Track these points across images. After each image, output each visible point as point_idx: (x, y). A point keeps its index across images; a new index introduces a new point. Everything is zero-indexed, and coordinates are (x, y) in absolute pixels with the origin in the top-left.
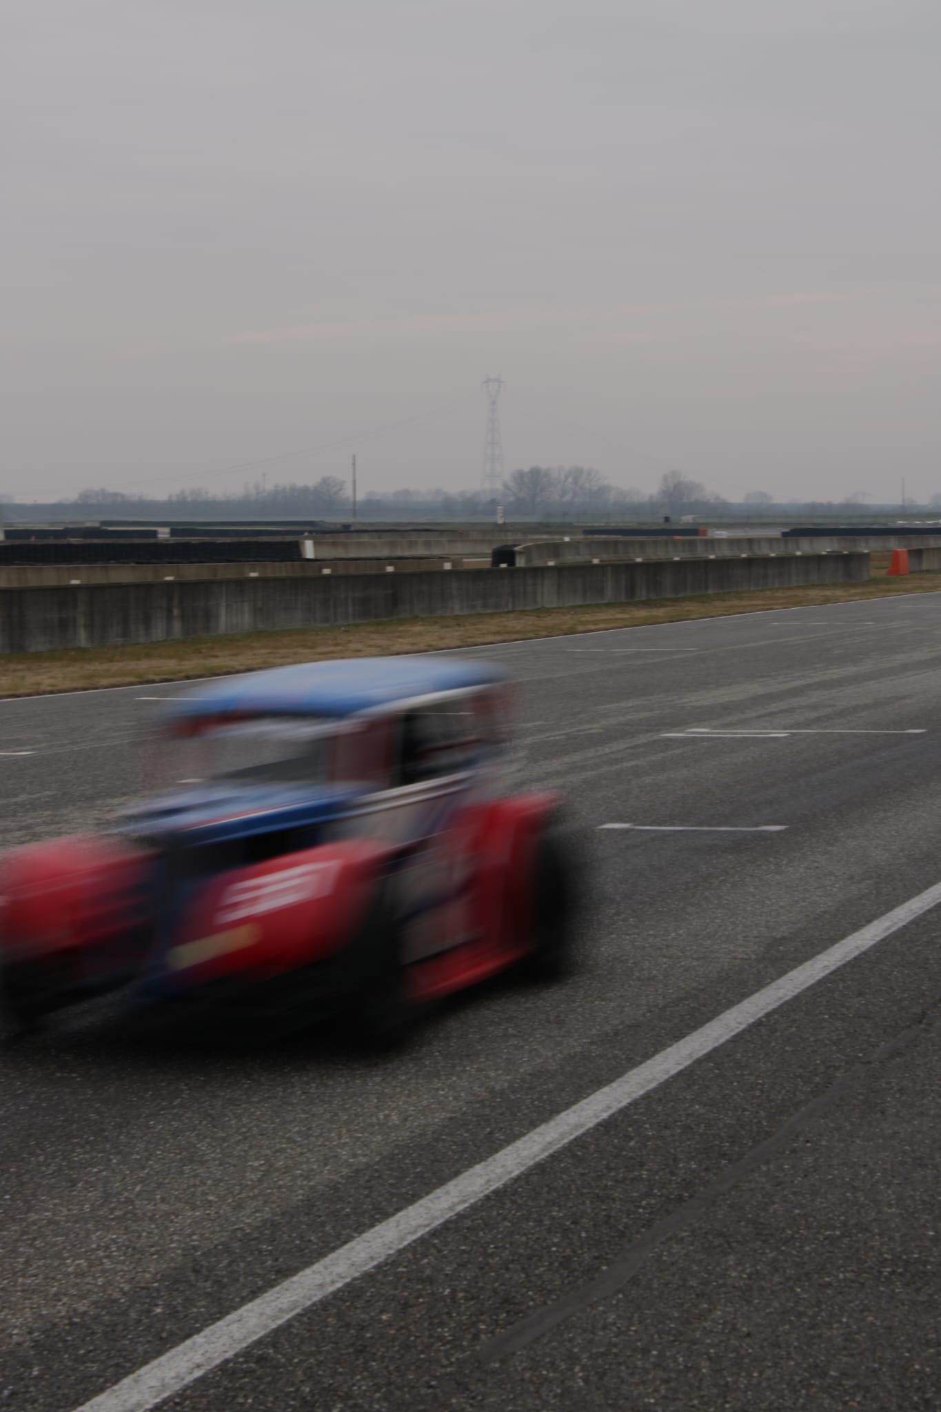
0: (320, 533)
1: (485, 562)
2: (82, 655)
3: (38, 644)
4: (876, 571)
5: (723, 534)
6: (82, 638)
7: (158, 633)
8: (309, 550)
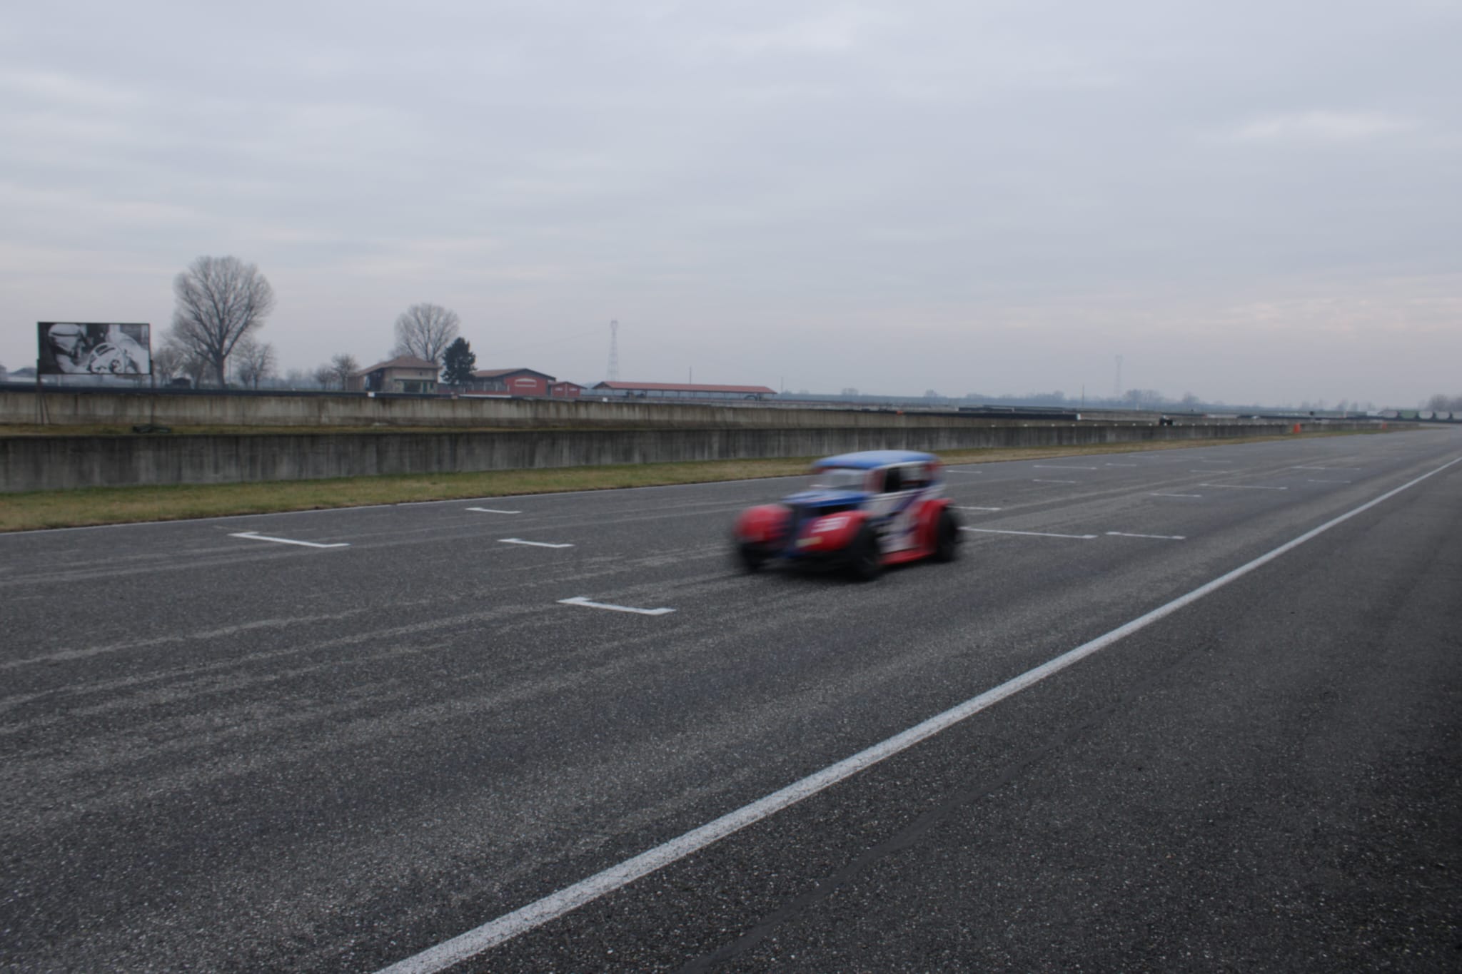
0: (1084, 412)
1: (1157, 423)
2: (1074, 446)
3: (1065, 443)
4: (1290, 430)
5: (1213, 416)
6: (1075, 441)
7: (1093, 442)
8: (1079, 417)
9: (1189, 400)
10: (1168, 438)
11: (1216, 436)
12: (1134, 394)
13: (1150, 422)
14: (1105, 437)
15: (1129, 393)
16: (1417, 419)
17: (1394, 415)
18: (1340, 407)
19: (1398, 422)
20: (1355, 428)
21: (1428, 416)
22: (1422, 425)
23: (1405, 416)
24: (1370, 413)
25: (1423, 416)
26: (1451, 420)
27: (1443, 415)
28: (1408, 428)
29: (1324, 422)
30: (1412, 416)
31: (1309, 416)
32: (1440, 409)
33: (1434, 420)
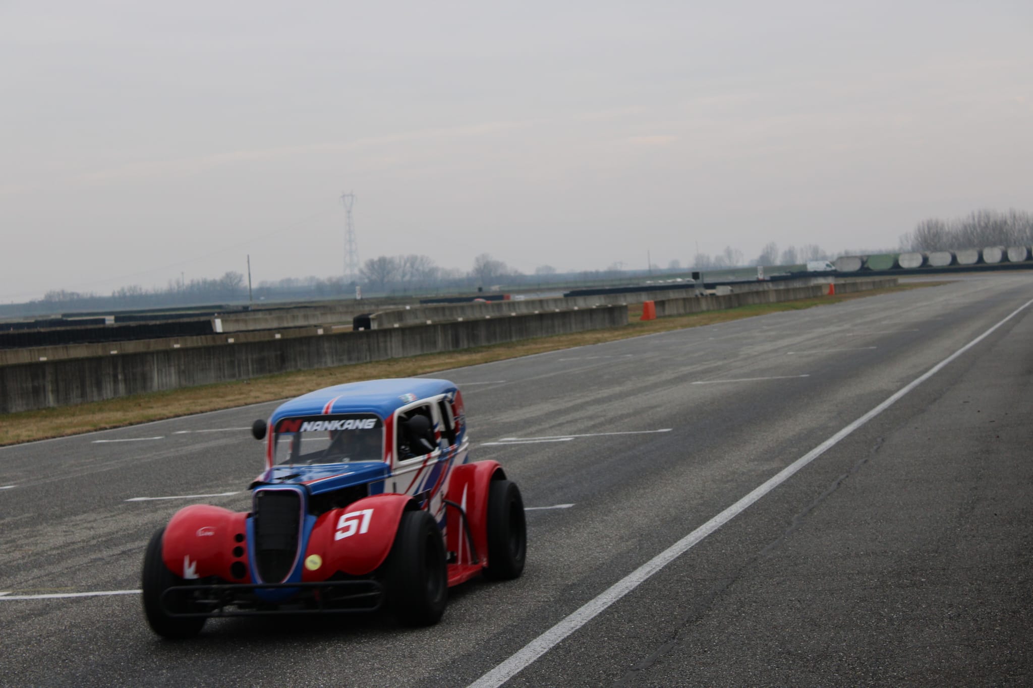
0: (226, 313)
1: (349, 327)
2: (51, 412)
3: (18, 406)
4: (633, 318)
5: (521, 298)
6: (51, 400)
7: (108, 392)
8: (218, 326)
9: (486, 270)
10: (329, 362)
11: (455, 346)
12: (382, 266)
13: (317, 327)
14: (145, 379)
15: (371, 264)
16: (897, 269)
17: (855, 266)
18: (764, 258)
19: (859, 280)
20: (772, 298)
21: (915, 262)
22: (902, 280)
23: (872, 266)
24: (812, 267)
25: (906, 263)
26: (954, 268)
27: (940, 259)
28: (877, 288)
29: (720, 291)
30: (887, 265)
31: (693, 281)
32: (936, 249)
33: (926, 268)
